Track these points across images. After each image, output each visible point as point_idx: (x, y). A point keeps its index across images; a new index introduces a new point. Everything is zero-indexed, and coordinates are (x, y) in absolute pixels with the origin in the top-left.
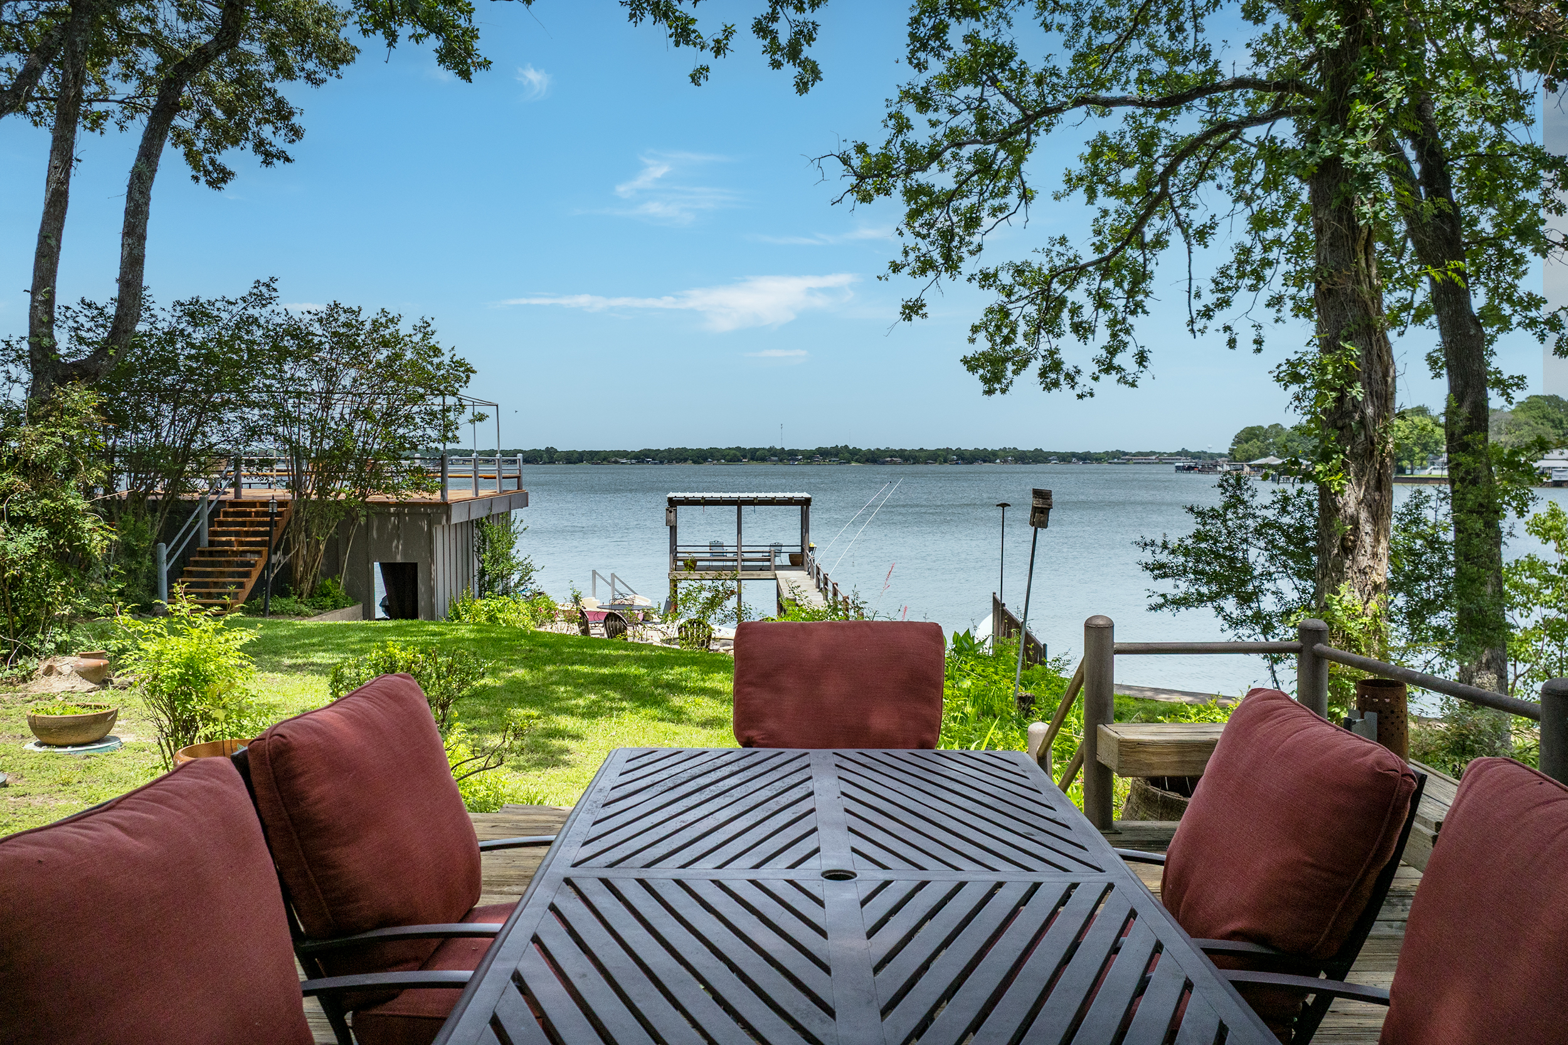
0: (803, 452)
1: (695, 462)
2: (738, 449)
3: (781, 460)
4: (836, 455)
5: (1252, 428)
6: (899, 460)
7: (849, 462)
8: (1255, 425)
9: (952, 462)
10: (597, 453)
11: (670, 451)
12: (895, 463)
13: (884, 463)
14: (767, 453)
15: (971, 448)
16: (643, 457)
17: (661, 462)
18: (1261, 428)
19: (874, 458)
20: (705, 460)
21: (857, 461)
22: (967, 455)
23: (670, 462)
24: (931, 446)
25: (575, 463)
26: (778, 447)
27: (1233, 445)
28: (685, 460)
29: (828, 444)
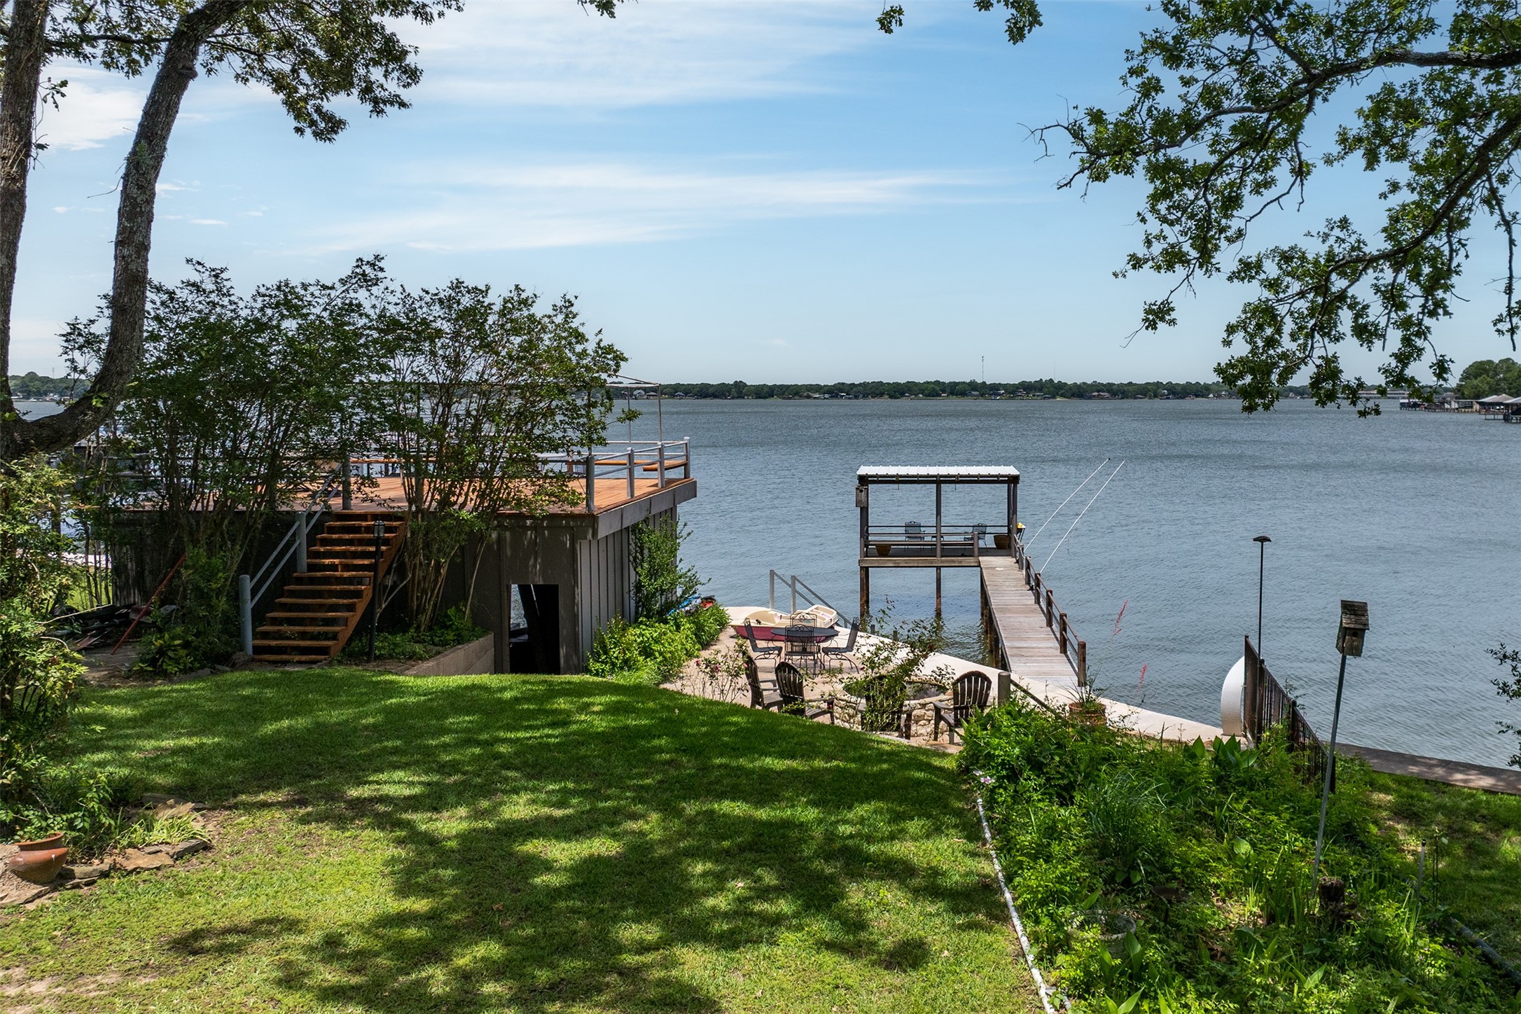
0: (1005, 386)
1: (891, 397)
2: (937, 382)
3: (982, 395)
4: (1040, 390)
5: (1482, 363)
6: (1107, 395)
7: (1054, 397)
8: (1485, 359)
9: (1162, 397)
10: (788, 387)
11: (864, 385)
12: (1103, 398)
13: (1090, 398)
14: (967, 388)
15: (1182, 382)
16: (836, 391)
17: (856, 397)
18: (1490, 362)
19: (1080, 392)
20: (902, 395)
21: (1062, 396)
22: (1179, 389)
23: (865, 396)
24: (1140, 380)
25: (765, 398)
26: (979, 381)
27: (1461, 380)
28: (881, 395)
29: (1032, 378)
